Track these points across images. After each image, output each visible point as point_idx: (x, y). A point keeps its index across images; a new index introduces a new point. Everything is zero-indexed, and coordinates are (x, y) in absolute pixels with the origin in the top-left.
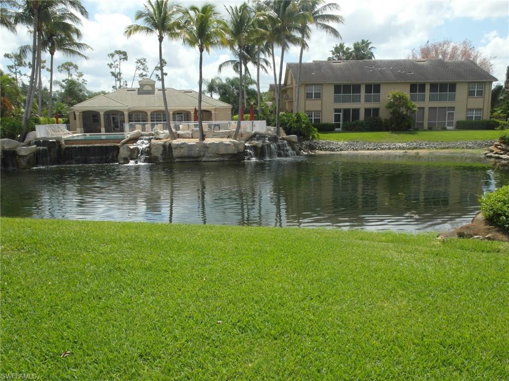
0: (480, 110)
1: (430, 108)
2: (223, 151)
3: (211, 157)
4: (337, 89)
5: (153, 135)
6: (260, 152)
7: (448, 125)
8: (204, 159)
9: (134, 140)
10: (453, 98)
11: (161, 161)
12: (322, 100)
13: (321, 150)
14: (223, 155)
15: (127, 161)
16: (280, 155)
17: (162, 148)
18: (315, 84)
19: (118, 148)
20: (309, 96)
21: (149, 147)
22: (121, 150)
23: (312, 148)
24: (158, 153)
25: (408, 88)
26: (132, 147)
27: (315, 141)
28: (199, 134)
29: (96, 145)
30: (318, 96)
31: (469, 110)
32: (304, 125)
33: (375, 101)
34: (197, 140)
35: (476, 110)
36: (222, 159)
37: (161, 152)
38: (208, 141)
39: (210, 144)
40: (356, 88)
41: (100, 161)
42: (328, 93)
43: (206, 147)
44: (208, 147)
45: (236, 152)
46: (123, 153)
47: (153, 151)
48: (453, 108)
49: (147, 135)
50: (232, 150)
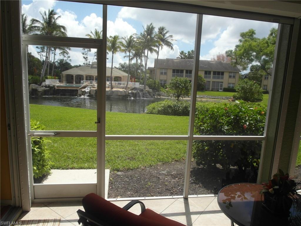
0: (234, 84)
1: (213, 82)
2: (119, 94)
3: (115, 96)
4: (174, 71)
5: (92, 86)
6: (135, 95)
7: (220, 90)
8: (112, 97)
9: (85, 87)
10: (222, 78)
11: (94, 96)
12: (167, 75)
13: (163, 96)
14: (119, 96)
15: (80, 96)
16: (143, 97)
17: (95, 92)
18: (164, 69)
19: (77, 90)
20: (162, 73)
21: (90, 91)
22: (79, 91)
23: (159, 95)
24: (93, 93)
25: (204, 72)
26: (83, 90)
27: (161, 92)
28: (110, 87)
29: (69, 89)
30: (166, 73)
31: (229, 83)
32: (157, 86)
33: (189, 77)
34: (110, 89)
35: (232, 83)
36: (119, 97)
37: (94, 93)
38: (114, 89)
39: (114, 91)
40: (182, 71)
41: (70, 95)
42: (170, 73)
43: (113, 92)
44: (114, 92)
45: (125, 95)
46: (79, 92)
47: (91, 92)
48: (222, 82)
49: (90, 86)
50: (124, 94)
